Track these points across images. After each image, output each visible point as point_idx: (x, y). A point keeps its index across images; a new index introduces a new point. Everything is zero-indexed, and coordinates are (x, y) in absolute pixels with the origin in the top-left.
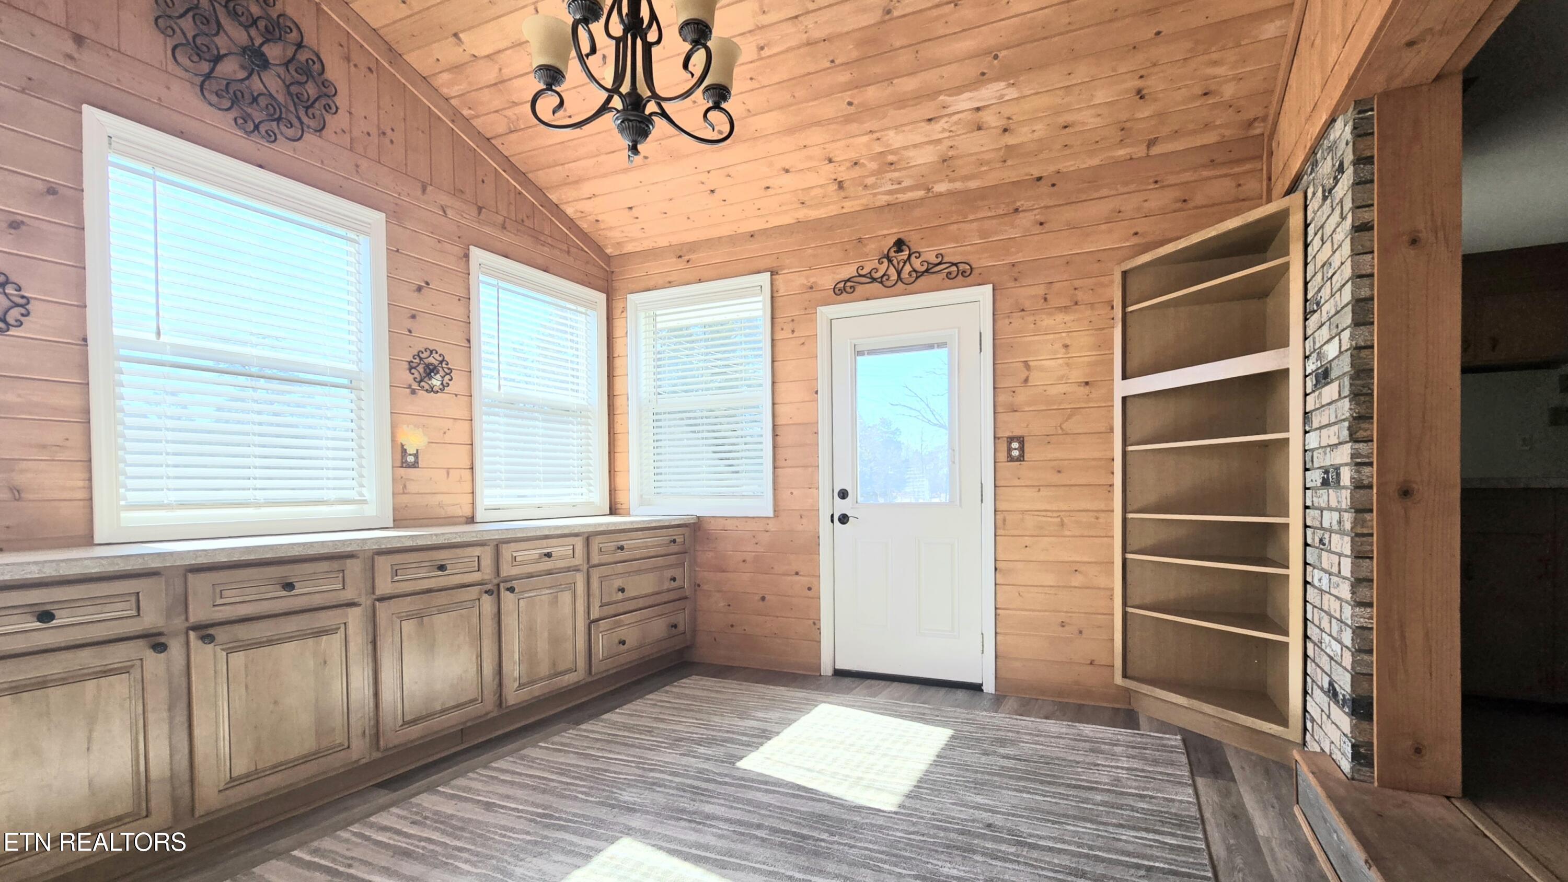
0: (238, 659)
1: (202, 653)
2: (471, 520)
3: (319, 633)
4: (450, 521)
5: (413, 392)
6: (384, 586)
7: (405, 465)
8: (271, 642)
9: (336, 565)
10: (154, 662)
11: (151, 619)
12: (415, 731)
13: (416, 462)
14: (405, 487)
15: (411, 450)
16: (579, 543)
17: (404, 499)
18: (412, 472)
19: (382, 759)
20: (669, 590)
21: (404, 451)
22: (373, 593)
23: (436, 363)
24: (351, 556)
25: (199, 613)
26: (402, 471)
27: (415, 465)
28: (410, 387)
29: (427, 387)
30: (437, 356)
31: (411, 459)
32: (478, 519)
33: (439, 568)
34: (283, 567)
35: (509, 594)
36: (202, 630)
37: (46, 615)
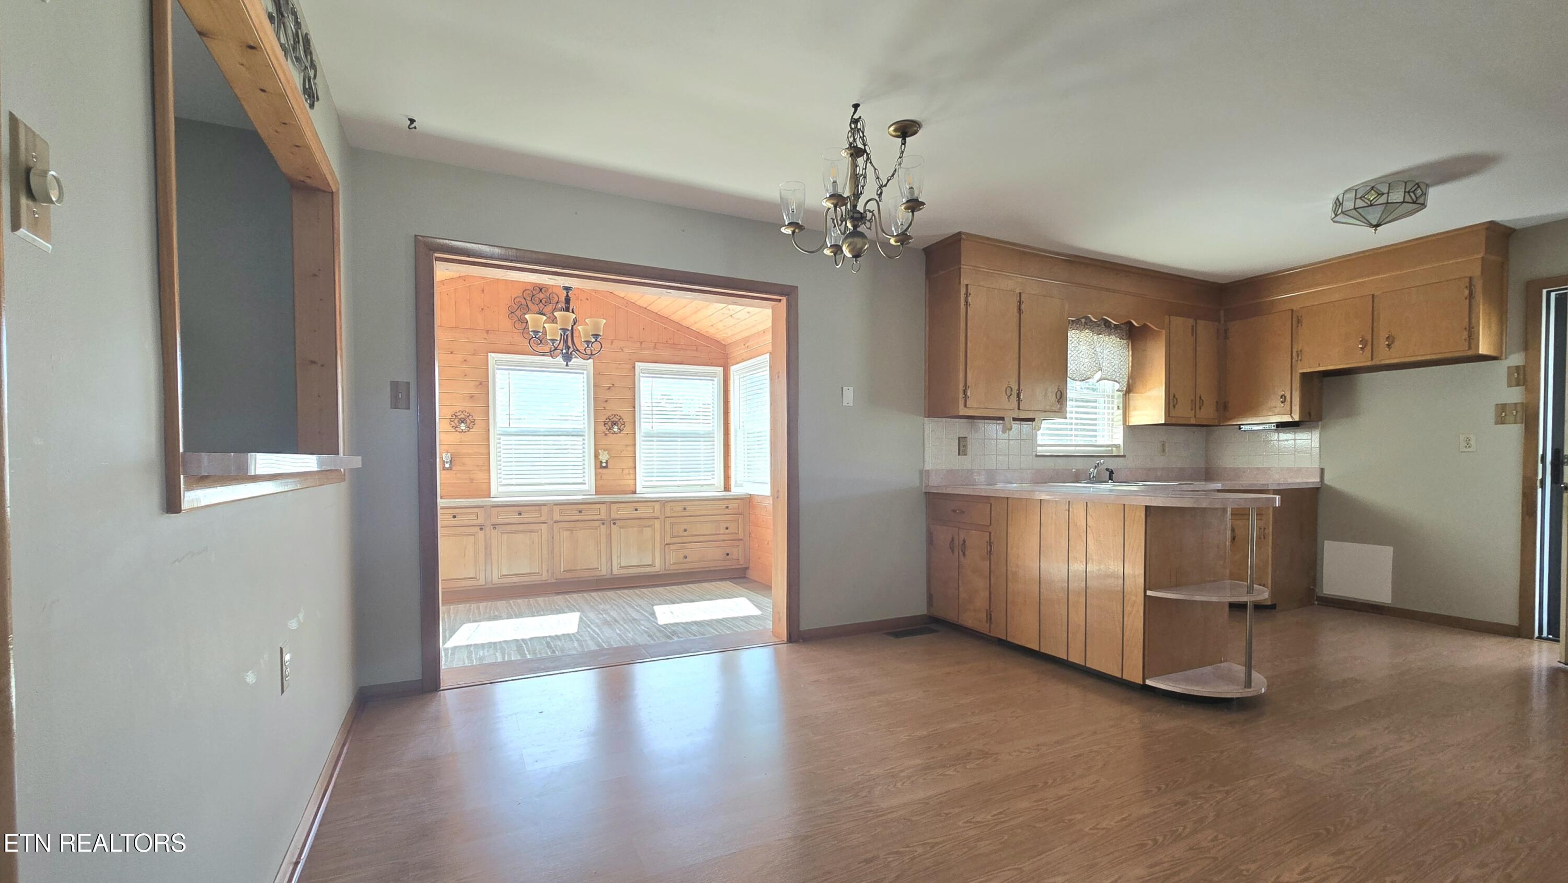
0: (505, 536)
1: (494, 532)
2: (635, 492)
3: (532, 531)
4: (625, 493)
5: (606, 435)
6: (557, 517)
7: (602, 467)
8: (515, 532)
9: (537, 508)
10: (481, 535)
11: (480, 521)
12: (569, 575)
13: (607, 465)
14: (601, 477)
15: (604, 461)
16: (657, 506)
17: (601, 482)
18: (605, 471)
19: (556, 582)
20: (724, 534)
21: (601, 462)
22: (553, 520)
23: (617, 420)
24: (544, 505)
25: (494, 521)
26: (600, 471)
27: (606, 467)
28: (604, 432)
29: (612, 432)
30: (618, 417)
31: (604, 465)
32: (637, 492)
33: (580, 512)
34: (519, 508)
35: (615, 526)
36: (495, 526)
37: (454, 517)
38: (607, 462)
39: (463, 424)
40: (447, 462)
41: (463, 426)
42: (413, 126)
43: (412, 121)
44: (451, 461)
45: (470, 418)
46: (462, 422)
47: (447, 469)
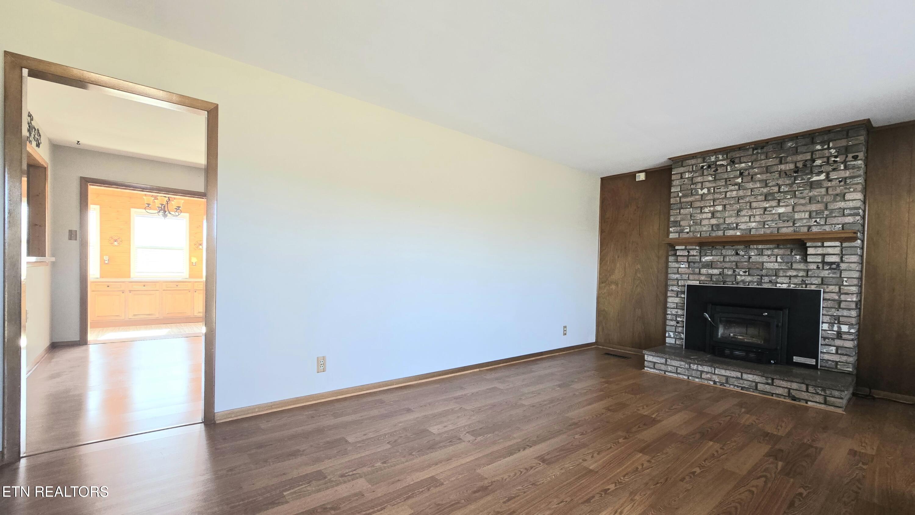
0: (136, 296)
1: (130, 294)
3: (150, 294)
5: (195, 250)
6: (164, 288)
7: (193, 265)
8: (142, 295)
9: (154, 283)
10: (123, 295)
11: (123, 289)
12: (170, 315)
14: (192, 270)
17: (192, 272)
18: (194, 267)
19: (163, 319)
21: (192, 263)
22: (162, 289)
24: (158, 282)
25: (130, 289)
26: (192, 267)
27: (195, 265)
29: (199, 248)
33: (177, 286)
34: (144, 283)
35: (196, 293)
36: (130, 291)
37: (108, 286)
38: (195, 263)
39: (115, 242)
40: (106, 260)
41: (116, 243)
42: (79, 143)
43: (78, 142)
44: (108, 260)
45: (120, 239)
46: (115, 241)
47: (106, 264)
